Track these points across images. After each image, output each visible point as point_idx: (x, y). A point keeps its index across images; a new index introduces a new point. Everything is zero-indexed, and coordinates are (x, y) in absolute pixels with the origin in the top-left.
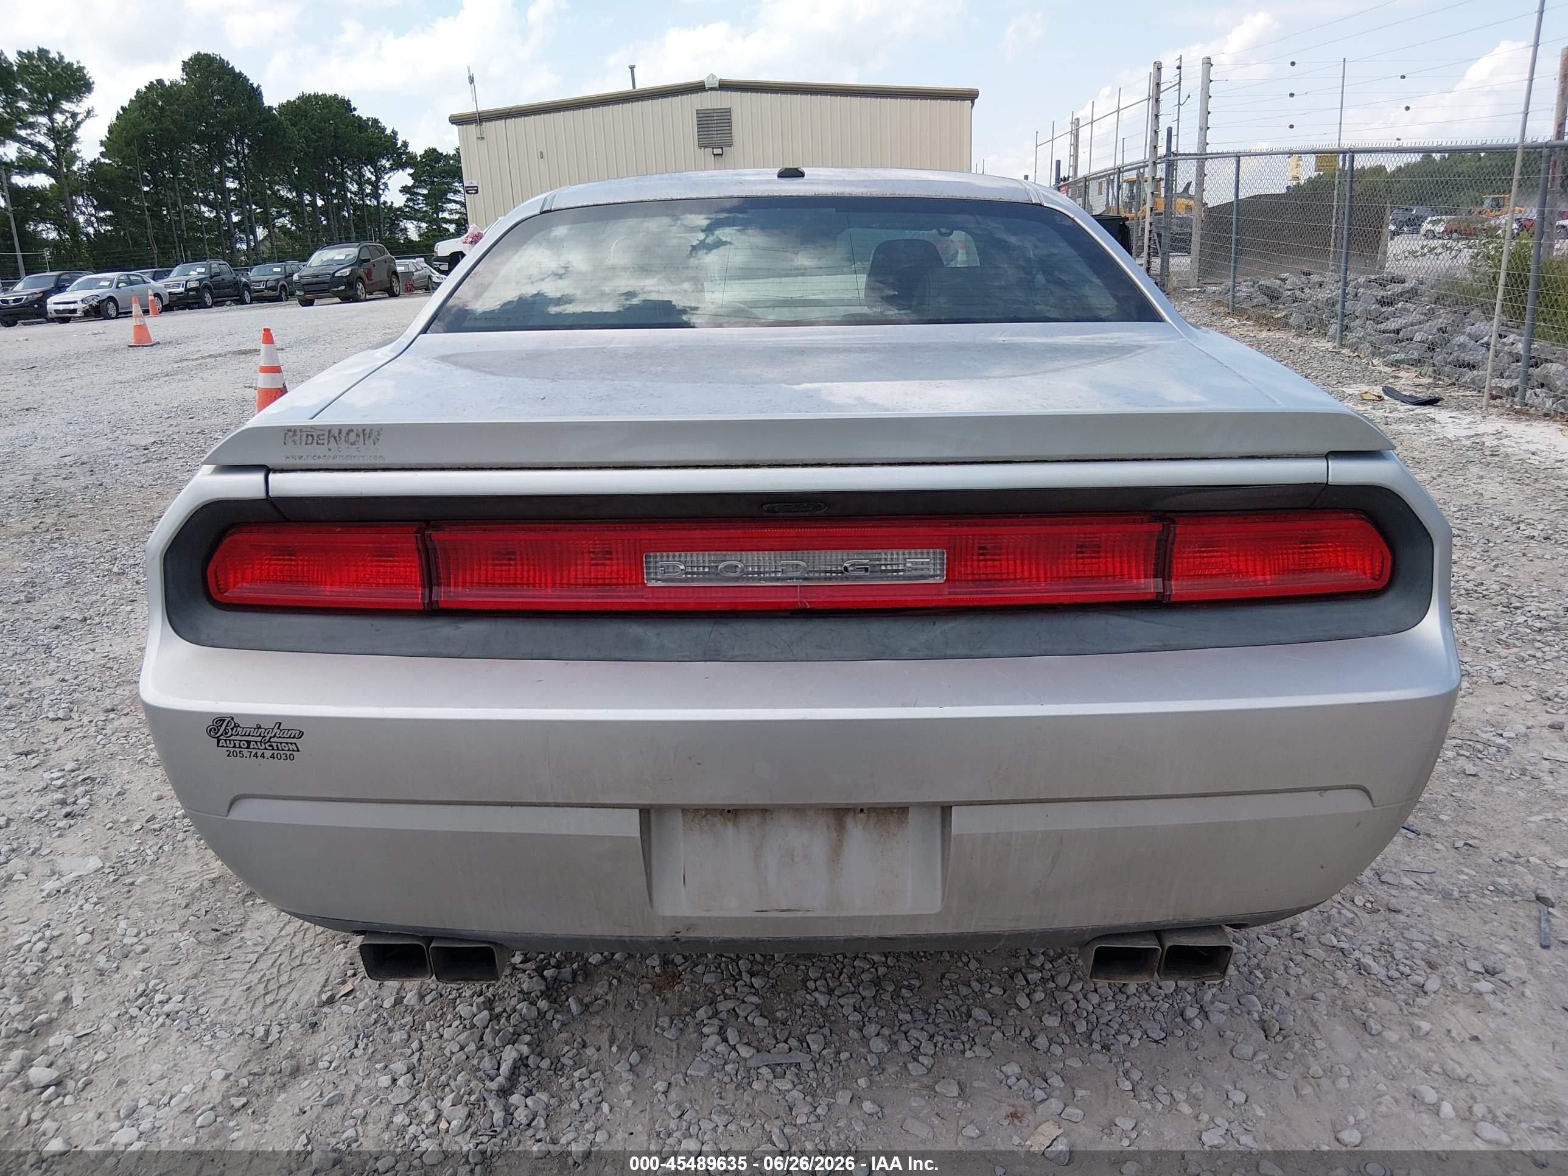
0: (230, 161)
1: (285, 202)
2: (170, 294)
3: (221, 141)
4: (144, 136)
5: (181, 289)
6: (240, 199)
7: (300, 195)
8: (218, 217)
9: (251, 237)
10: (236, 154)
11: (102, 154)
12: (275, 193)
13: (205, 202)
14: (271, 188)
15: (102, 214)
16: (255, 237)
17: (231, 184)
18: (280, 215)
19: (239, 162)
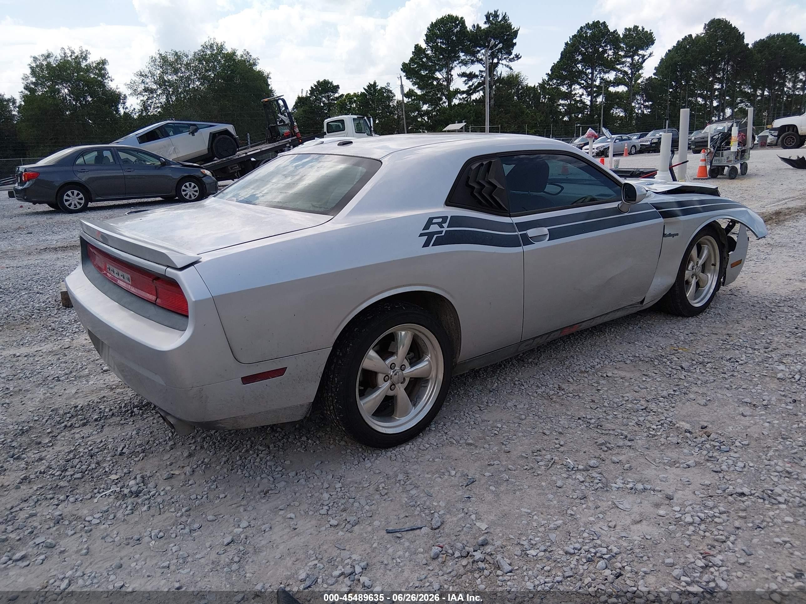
0: (720, 74)
1: (745, 95)
2: (641, 145)
3: (717, 63)
4: (676, 64)
5: (649, 143)
6: (720, 94)
7: (755, 91)
8: (706, 104)
9: (722, 114)
10: (723, 70)
11: (654, 74)
12: (741, 90)
13: (701, 96)
14: (740, 87)
15: (647, 103)
16: (724, 114)
17: (717, 86)
18: (742, 102)
19: (724, 74)
